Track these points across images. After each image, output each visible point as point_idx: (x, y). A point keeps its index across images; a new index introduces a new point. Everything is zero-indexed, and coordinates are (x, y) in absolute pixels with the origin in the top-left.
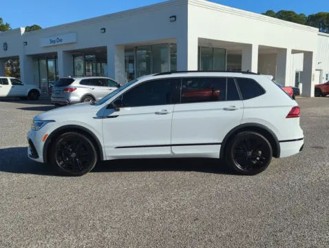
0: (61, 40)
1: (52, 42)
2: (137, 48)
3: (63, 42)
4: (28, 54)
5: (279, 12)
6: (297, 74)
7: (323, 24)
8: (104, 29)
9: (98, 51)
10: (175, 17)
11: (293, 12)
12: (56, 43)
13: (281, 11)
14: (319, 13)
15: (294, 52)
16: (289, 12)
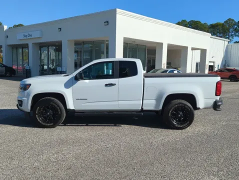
0: (31, 36)
1: (25, 36)
2: (84, 43)
3: (33, 37)
4: (9, 44)
5: (190, 22)
6: (197, 64)
7: (220, 31)
8: (60, 29)
9: (57, 44)
10: (108, 22)
11: (200, 22)
12: (28, 38)
13: (192, 21)
14: (217, 23)
15: (193, 49)
16: (197, 21)
